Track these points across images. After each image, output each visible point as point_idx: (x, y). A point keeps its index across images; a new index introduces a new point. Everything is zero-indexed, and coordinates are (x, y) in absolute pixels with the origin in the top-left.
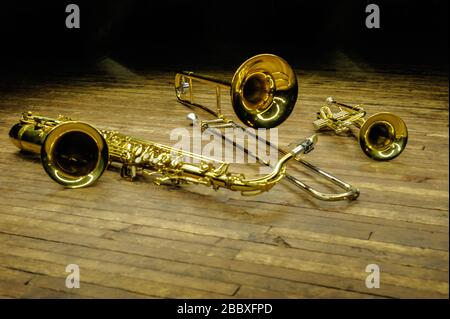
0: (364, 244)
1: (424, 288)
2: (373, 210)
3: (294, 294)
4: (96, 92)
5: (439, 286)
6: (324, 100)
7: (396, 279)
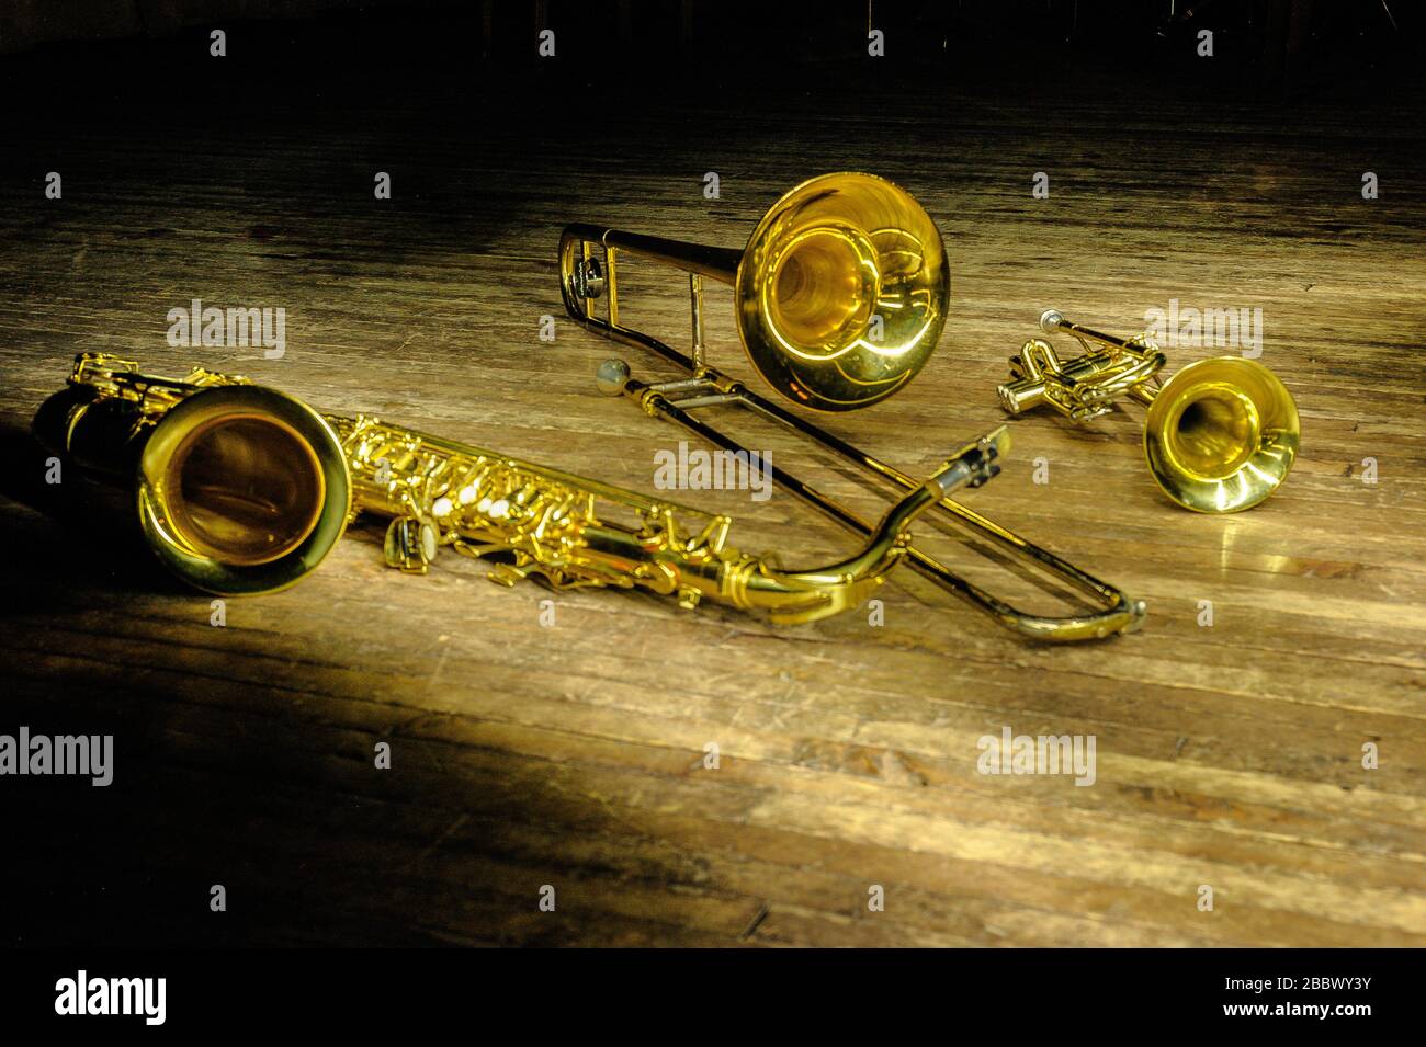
0: (1159, 775)
1: (1349, 914)
2: (1190, 669)
3: (940, 930)
4: (309, 291)
5: (1399, 907)
6: (1032, 317)
7: (1260, 886)
